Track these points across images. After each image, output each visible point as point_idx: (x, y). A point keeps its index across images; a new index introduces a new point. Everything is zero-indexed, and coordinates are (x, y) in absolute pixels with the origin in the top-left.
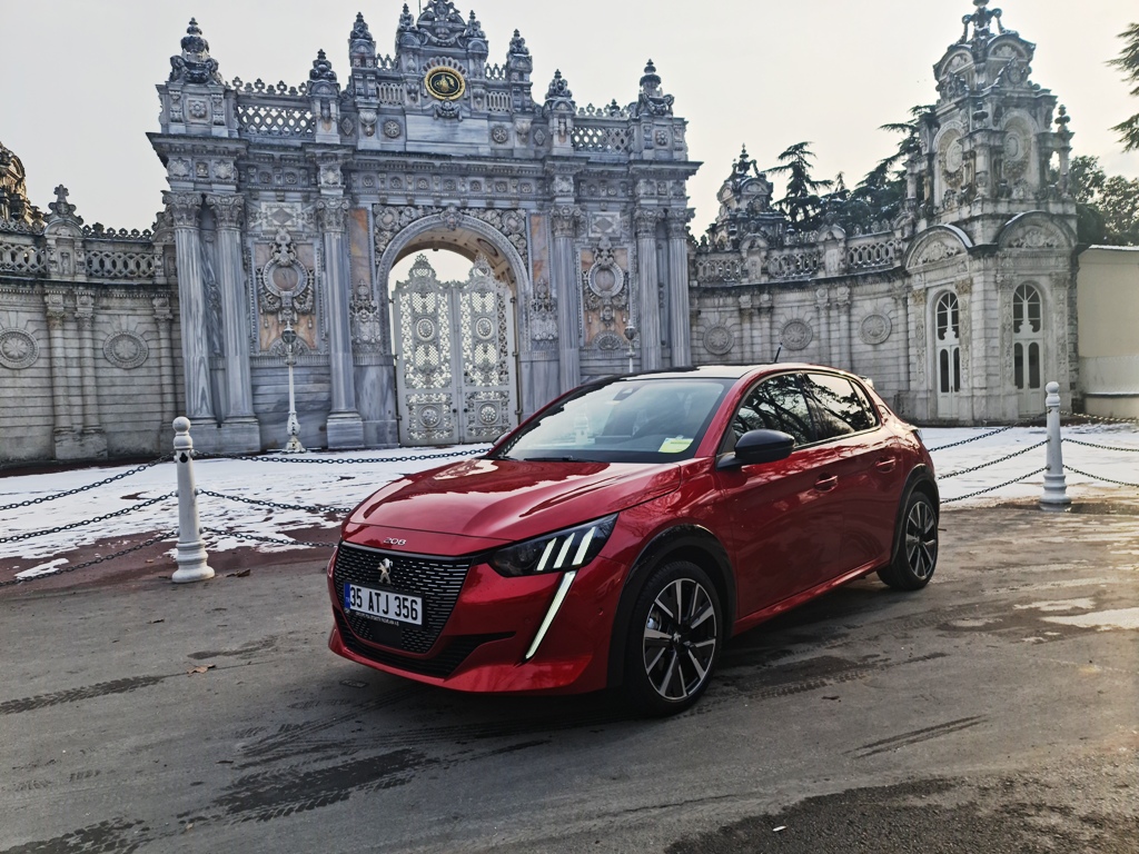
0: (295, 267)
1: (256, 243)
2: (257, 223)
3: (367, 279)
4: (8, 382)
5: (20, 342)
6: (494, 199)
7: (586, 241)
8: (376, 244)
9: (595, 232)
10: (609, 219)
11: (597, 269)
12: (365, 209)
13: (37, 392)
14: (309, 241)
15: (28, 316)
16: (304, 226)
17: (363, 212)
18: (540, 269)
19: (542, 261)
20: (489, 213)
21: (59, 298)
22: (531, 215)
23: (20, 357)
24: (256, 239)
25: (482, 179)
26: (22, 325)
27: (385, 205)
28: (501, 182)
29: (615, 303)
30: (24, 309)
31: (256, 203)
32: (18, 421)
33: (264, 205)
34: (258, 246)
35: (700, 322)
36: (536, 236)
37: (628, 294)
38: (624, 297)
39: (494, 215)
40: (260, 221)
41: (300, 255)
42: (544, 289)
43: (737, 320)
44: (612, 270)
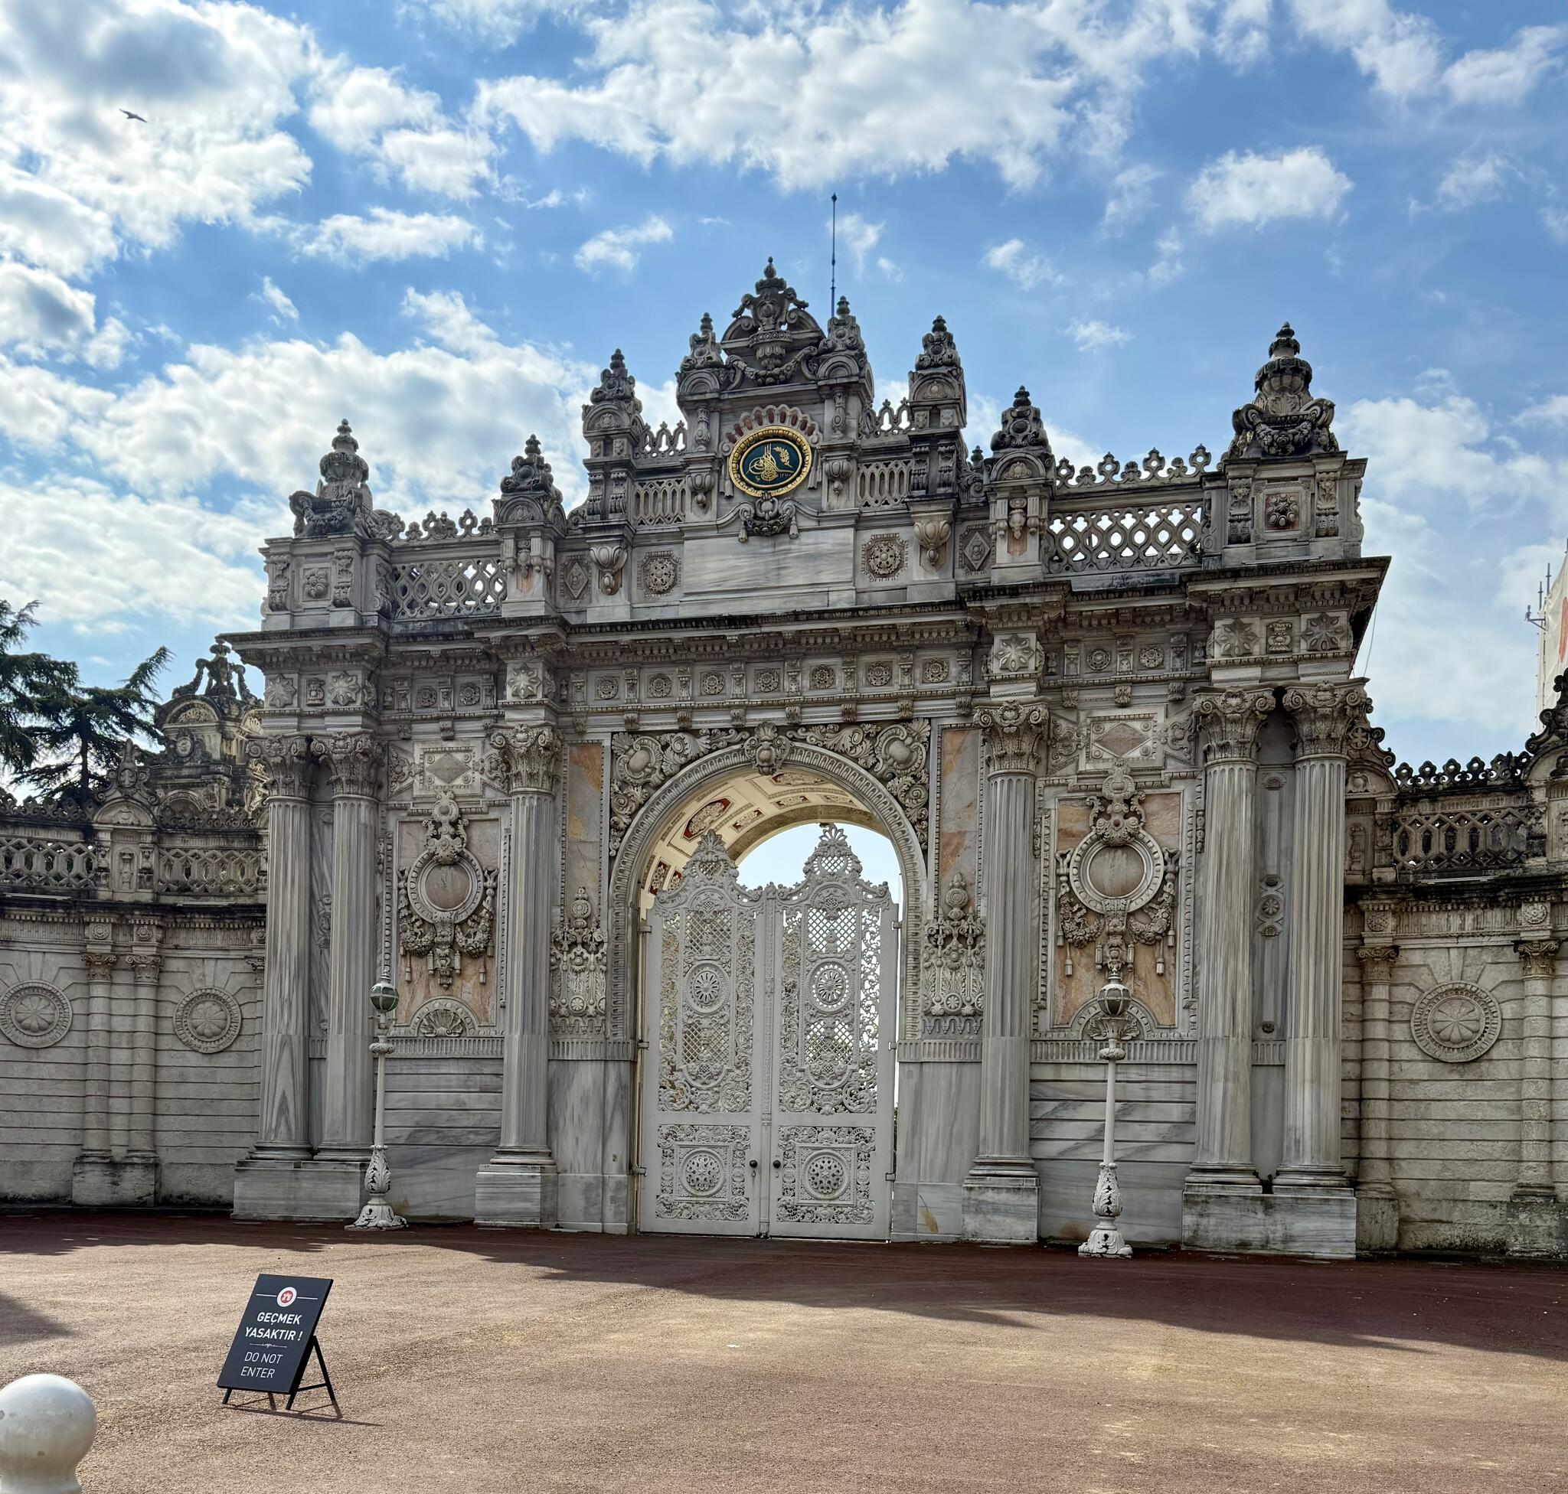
0: (465, 865)
1: (402, 822)
2: (404, 784)
3: (591, 885)
4: (18, 1070)
5: (44, 1003)
6: (860, 701)
7: (1073, 782)
8: (612, 813)
9: (1098, 758)
10: (1138, 726)
11: (1097, 847)
12: (599, 743)
13: (64, 1089)
14: (492, 815)
15: (61, 961)
16: (484, 785)
17: (594, 750)
18: (955, 853)
19: (962, 834)
20: (847, 733)
21: (105, 931)
22: (945, 730)
23: (41, 1029)
24: (404, 814)
25: (834, 662)
26: (48, 977)
27: (633, 733)
28: (879, 664)
29: (1138, 925)
30: (55, 949)
31: (406, 746)
32: (27, 1136)
33: (418, 750)
34: (405, 827)
35: (1402, 975)
36: (951, 778)
37: (1174, 906)
38: (1162, 913)
39: (858, 738)
40: (410, 780)
41: (475, 840)
42: (961, 895)
43: (1515, 972)
44: (1138, 847)
